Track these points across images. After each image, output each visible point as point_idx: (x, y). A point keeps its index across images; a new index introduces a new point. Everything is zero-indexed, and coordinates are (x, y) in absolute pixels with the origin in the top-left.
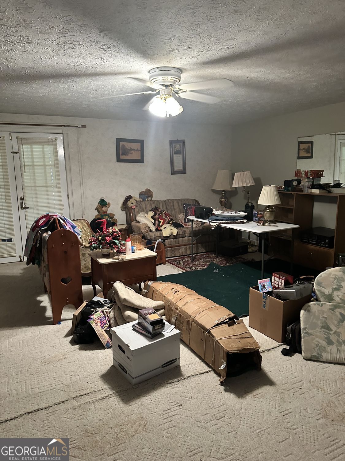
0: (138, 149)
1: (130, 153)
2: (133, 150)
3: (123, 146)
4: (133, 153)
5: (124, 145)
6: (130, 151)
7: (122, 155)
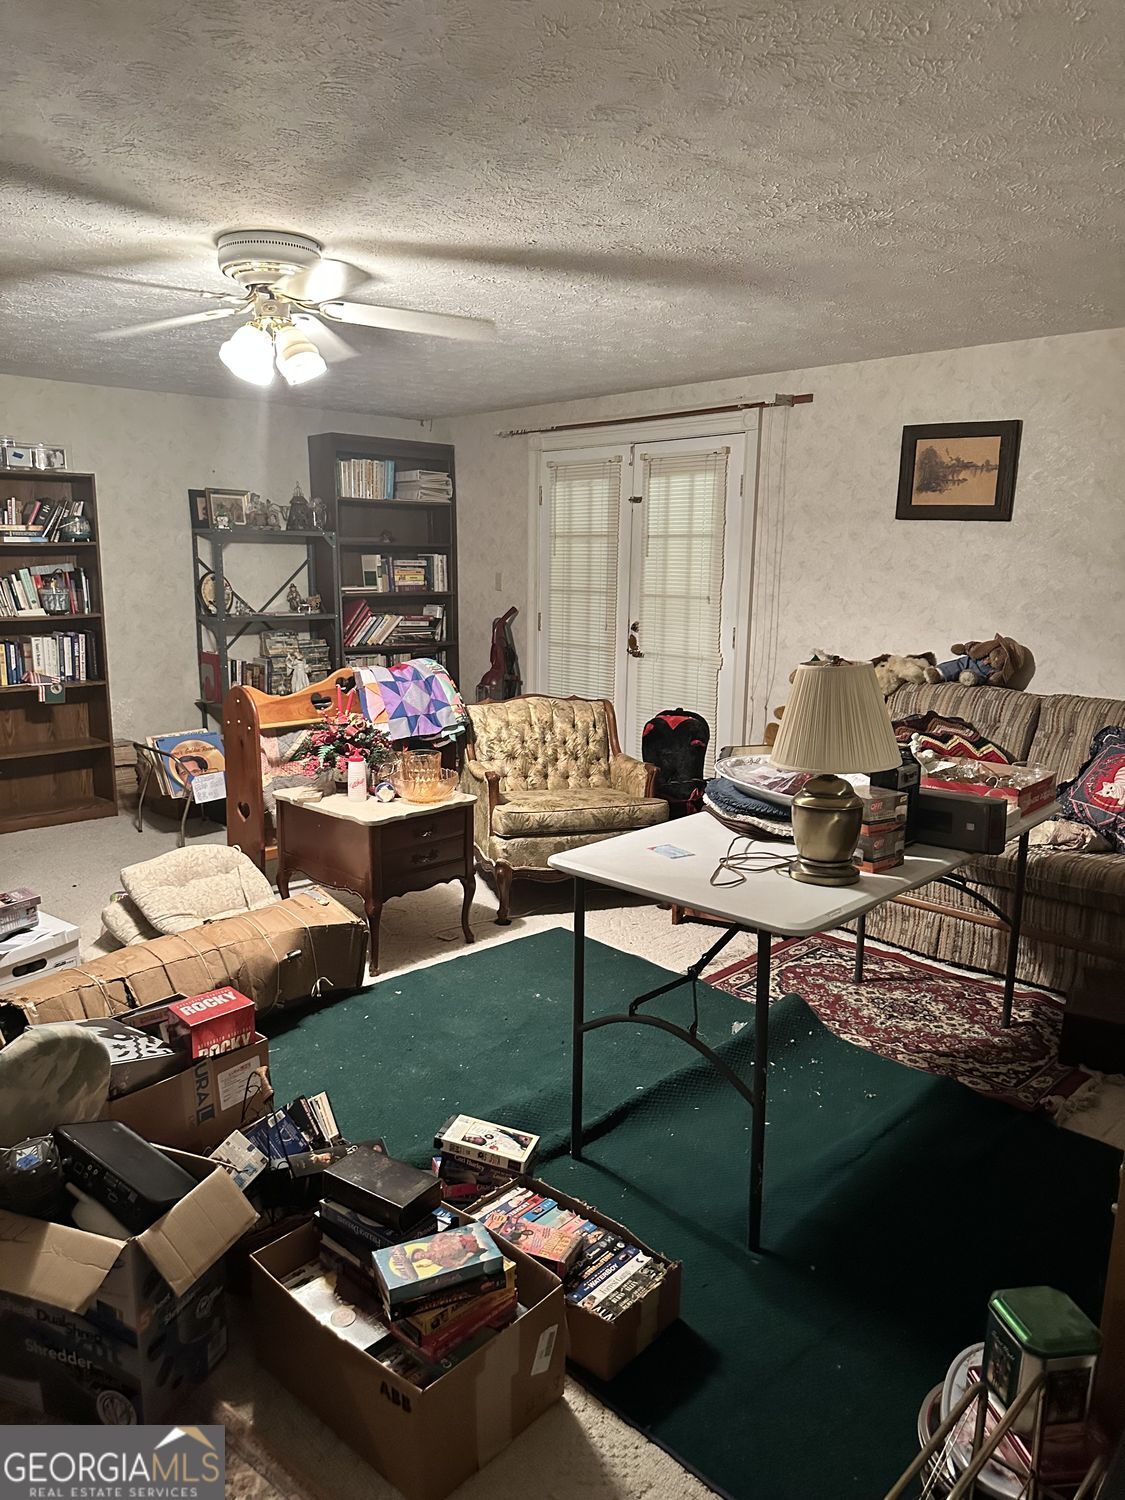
0: (988, 461)
1: (954, 482)
2: (967, 466)
3: (931, 453)
4: (965, 480)
5: (935, 452)
6: (953, 472)
7: (921, 489)
